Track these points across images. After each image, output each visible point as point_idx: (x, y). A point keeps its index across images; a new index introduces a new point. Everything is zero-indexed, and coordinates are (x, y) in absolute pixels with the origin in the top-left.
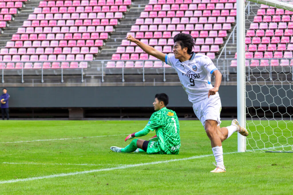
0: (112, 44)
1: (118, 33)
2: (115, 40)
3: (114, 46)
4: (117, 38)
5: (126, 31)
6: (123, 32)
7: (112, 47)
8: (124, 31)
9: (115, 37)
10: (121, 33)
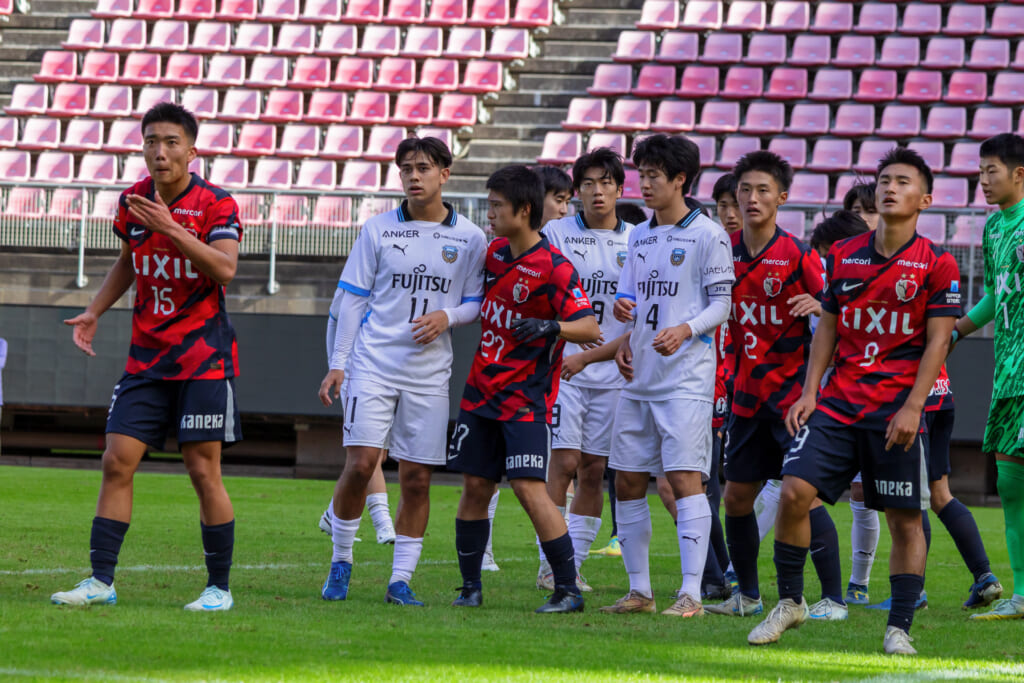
0: (523, 119)
1: (553, 62)
2: (538, 101)
3: (531, 126)
4: (547, 89)
5: (589, 54)
6: (575, 59)
7: (521, 134)
8: (581, 55)
9: (536, 85)
10: (567, 64)
